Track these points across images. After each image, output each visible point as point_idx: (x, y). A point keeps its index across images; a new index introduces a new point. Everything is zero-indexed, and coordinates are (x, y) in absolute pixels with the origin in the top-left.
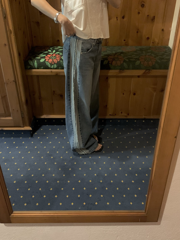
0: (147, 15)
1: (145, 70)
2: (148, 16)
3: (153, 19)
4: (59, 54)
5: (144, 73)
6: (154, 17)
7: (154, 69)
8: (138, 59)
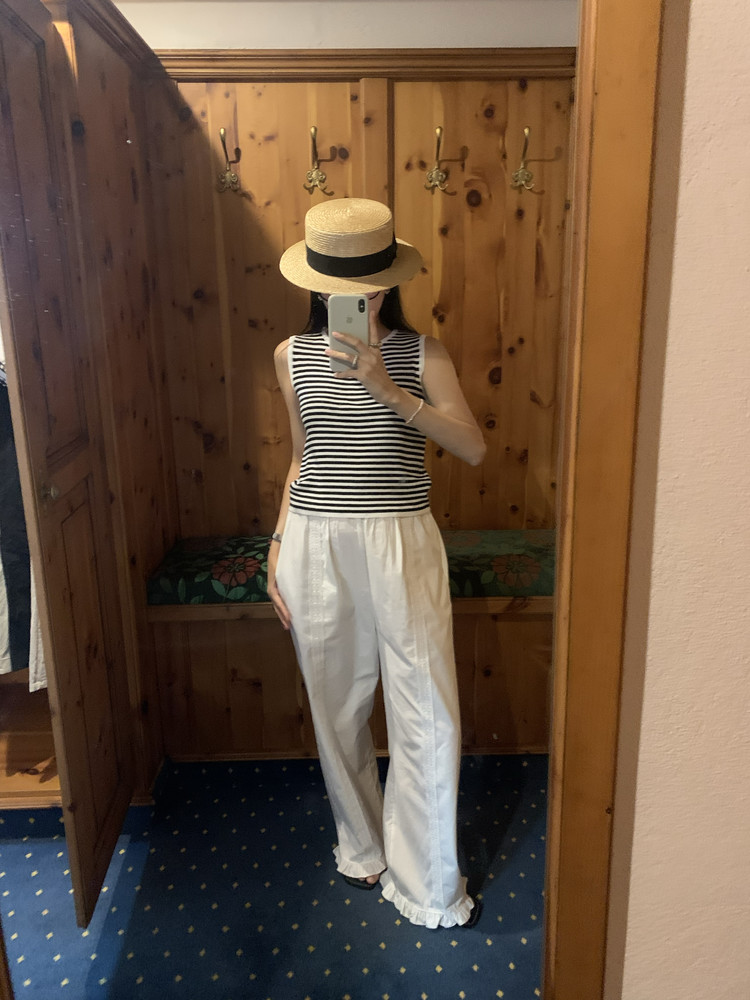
0: (505, 446)
1: (512, 598)
2: (508, 449)
3: (524, 457)
4: (254, 557)
5: (510, 607)
6: (526, 451)
7: (537, 593)
8: (490, 568)
